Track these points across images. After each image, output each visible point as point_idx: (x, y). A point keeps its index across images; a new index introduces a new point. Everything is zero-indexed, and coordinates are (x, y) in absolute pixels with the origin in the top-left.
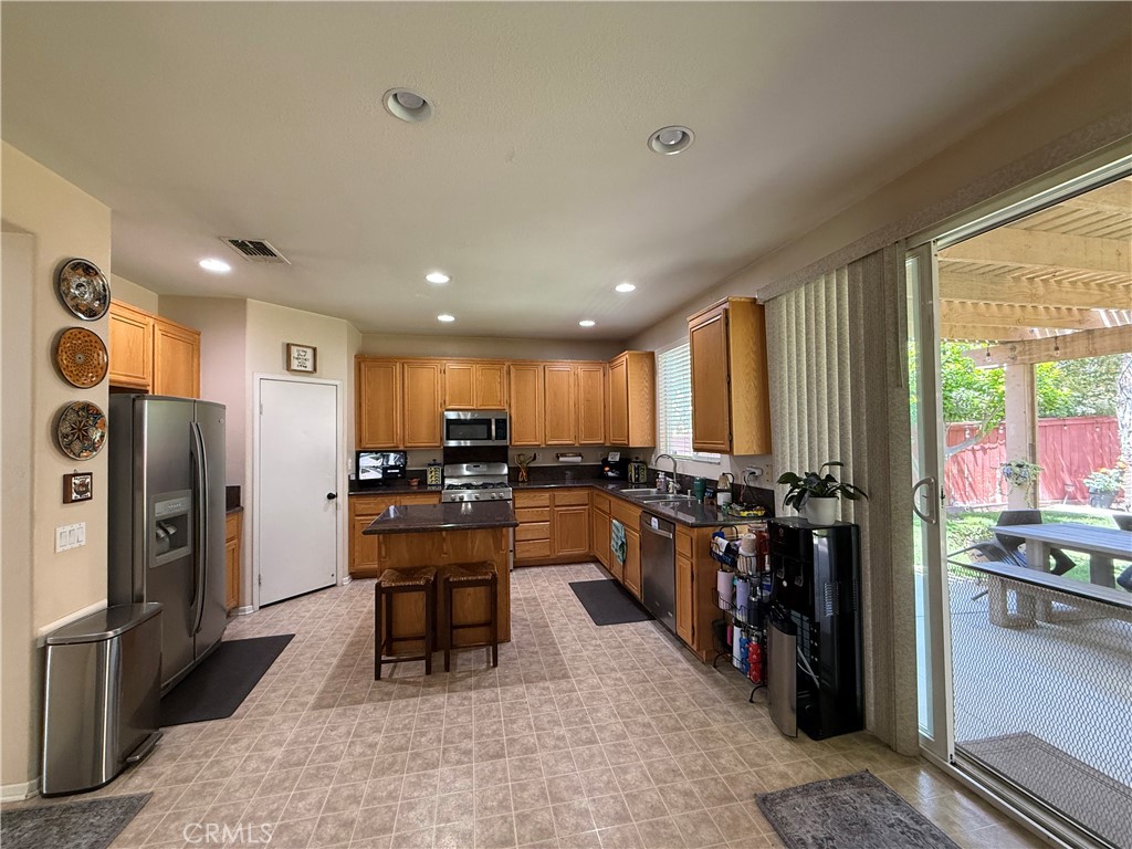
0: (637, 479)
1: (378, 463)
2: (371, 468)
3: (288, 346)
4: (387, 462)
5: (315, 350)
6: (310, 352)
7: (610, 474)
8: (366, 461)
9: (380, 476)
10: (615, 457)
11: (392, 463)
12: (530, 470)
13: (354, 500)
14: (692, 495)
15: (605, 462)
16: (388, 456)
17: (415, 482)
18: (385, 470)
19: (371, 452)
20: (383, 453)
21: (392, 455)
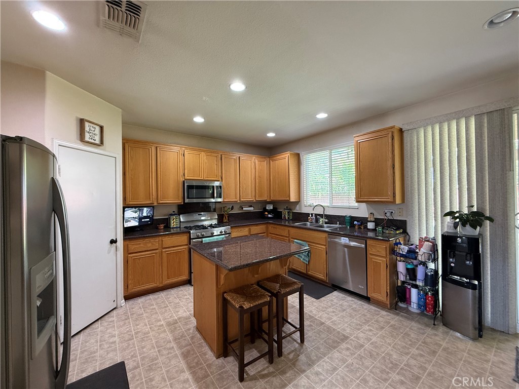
0: (288, 218)
1: (136, 215)
2: (132, 218)
3: (82, 122)
4: (142, 214)
5: (102, 128)
6: (98, 129)
7: (270, 216)
8: (130, 213)
9: (137, 224)
10: (270, 207)
11: (145, 214)
12: (230, 215)
13: (127, 242)
14: (339, 224)
15: (265, 210)
16: (143, 210)
17: (162, 226)
18: (140, 219)
19: (132, 207)
20: (140, 207)
21: (145, 209)
